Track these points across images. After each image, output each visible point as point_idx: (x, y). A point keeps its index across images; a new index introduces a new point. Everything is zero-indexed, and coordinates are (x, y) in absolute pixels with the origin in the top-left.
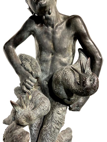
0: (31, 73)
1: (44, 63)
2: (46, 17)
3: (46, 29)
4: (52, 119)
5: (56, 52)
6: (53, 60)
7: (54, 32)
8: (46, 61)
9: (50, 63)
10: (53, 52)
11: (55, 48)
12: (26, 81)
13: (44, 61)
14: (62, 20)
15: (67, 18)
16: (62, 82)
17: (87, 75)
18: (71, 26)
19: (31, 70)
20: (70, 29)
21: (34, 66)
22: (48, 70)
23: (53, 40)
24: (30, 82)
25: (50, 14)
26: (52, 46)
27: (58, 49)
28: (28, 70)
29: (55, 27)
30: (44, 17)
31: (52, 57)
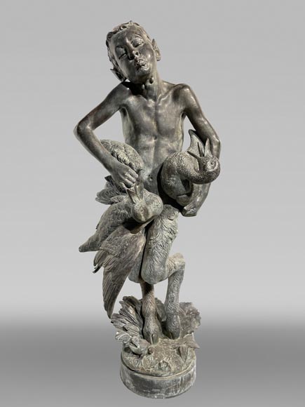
0: (130, 165)
1: (145, 151)
2: (146, 87)
3: (145, 102)
4: (162, 227)
5: (161, 134)
6: (157, 146)
7: (156, 107)
8: (147, 148)
9: (152, 151)
10: (157, 134)
11: (159, 130)
12: (126, 176)
13: (144, 148)
14: (165, 90)
15: (172, 88)
16: (178, 170)
17: (207, 158)
18: (180, 99)
19: (128, 161)
20: (178, 103)
21: (131, 155)
22: (152, 161)
23: (156, 118)
24: (130, 176)
25: (151, 82)
26: (155, 127)
27: (164, 130)
28: (125, 161)
29: (158, 100)
30: (143, 86)
31: (155, 142)
